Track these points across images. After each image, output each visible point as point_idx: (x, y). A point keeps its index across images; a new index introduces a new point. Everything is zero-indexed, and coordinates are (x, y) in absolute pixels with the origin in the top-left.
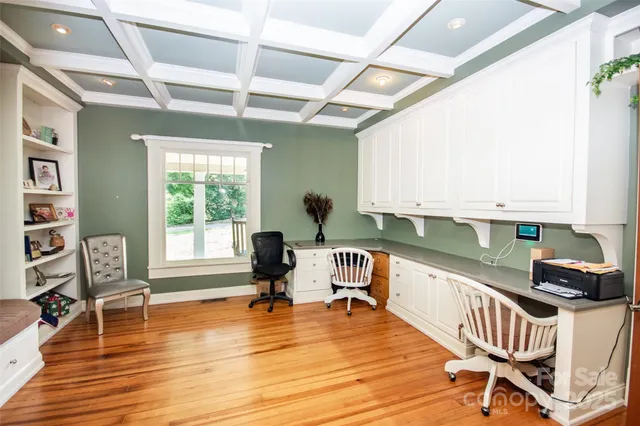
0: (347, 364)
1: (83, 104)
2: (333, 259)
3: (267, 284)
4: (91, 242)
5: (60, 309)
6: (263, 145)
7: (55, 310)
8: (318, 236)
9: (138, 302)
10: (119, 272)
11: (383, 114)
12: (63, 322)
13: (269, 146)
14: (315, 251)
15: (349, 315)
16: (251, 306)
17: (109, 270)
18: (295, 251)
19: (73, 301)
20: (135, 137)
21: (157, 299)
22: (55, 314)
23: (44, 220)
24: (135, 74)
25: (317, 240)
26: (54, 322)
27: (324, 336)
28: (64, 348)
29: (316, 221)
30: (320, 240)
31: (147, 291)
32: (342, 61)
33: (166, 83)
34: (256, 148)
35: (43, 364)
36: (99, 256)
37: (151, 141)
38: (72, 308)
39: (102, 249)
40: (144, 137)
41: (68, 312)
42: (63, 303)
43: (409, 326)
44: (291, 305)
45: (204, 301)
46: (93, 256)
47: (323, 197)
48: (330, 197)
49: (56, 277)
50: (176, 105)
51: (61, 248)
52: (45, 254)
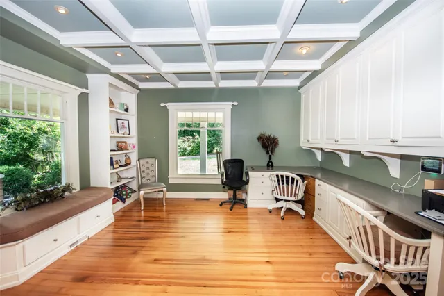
0: (265, 250)
1: (139, 89)
2: (276, 179)
3: (231, 192)
4: (141, 161)
5: (127, 194)
6: (231, 103)
7: (125, 195)
8: (268, 163)
9: (160, 196)
10: (154, 179)
11: (315, 74)
12: (128, 201)
13: (236, 103)
14: (263, 173)
15: (283, 219)
16: (221, 205)
17: (149, 177)
18: (249, 172)
19: (135, 191)
20: (162, 105)
21: (171, 195)
22: (125, 197)
23: (122, 150)
24: (155, 71)
25: (268, 166)
26: (124, 201)
27: (259, 230)
28: (128, 214)
29: (268, 153)
30: (270, 166)
31: (165, 189)
32: (268, 43)
33: (174, 73)
34: (228, 106)
35: (114, 220)
36: (144, 169)
37: (170, 106)
38: (133, 195)
39: (146, 166)
40: (166, 104)
41: (130, 196)
42: (128, 192)
43: (326, 233)
44: (246, 207)
45: (197, 199)
46: (142, 169)
47: (272, 136)
48: (276, 136)
49: (127, 178)
50: (182, 84)
51: (130, 164)
52: (121, 166)
